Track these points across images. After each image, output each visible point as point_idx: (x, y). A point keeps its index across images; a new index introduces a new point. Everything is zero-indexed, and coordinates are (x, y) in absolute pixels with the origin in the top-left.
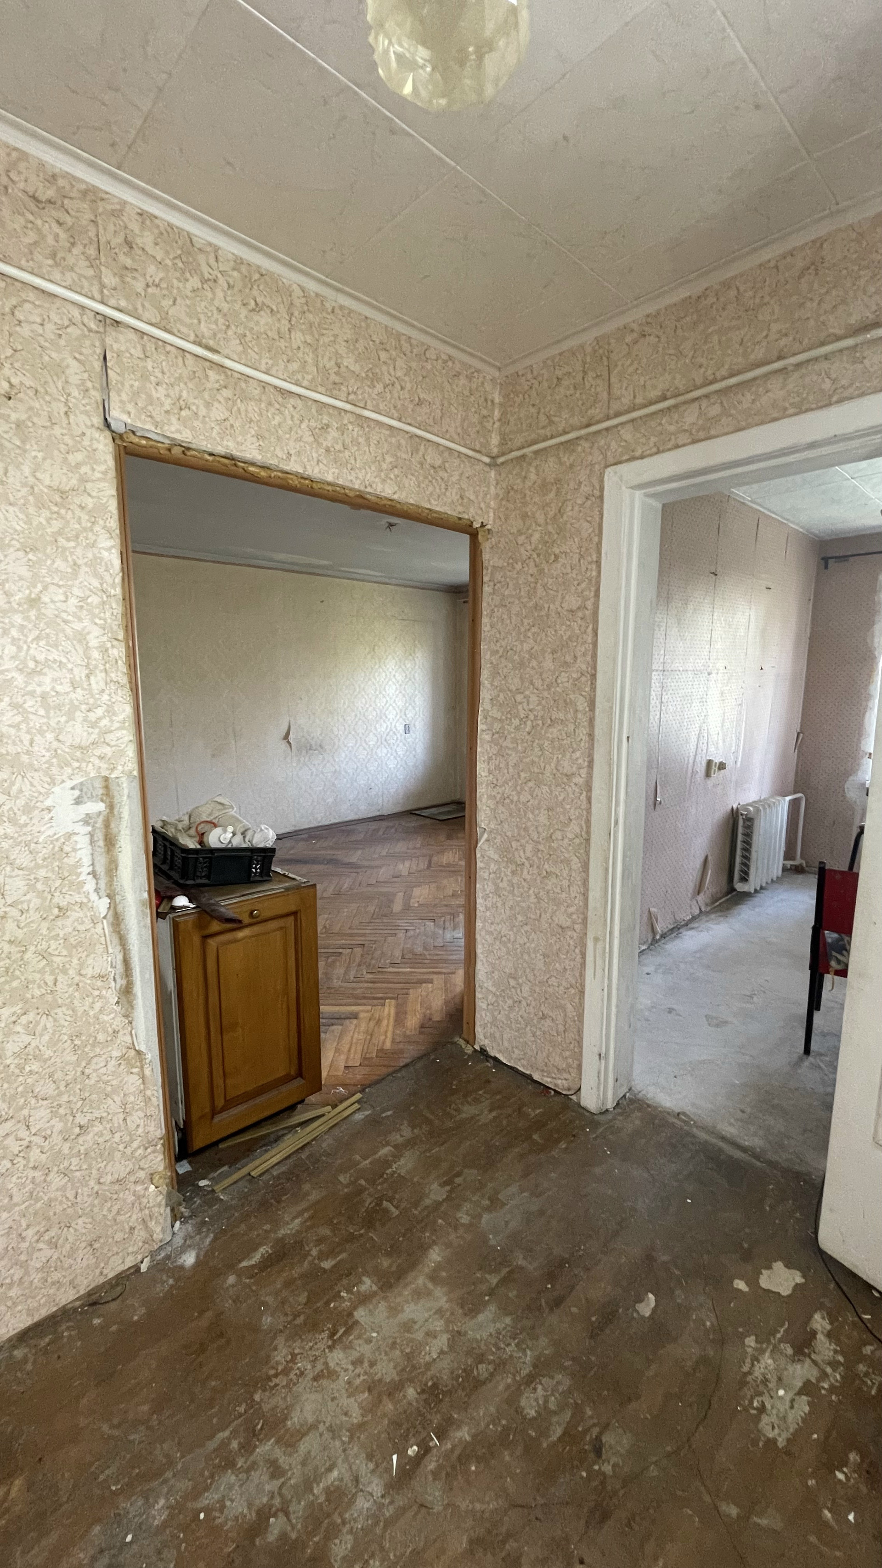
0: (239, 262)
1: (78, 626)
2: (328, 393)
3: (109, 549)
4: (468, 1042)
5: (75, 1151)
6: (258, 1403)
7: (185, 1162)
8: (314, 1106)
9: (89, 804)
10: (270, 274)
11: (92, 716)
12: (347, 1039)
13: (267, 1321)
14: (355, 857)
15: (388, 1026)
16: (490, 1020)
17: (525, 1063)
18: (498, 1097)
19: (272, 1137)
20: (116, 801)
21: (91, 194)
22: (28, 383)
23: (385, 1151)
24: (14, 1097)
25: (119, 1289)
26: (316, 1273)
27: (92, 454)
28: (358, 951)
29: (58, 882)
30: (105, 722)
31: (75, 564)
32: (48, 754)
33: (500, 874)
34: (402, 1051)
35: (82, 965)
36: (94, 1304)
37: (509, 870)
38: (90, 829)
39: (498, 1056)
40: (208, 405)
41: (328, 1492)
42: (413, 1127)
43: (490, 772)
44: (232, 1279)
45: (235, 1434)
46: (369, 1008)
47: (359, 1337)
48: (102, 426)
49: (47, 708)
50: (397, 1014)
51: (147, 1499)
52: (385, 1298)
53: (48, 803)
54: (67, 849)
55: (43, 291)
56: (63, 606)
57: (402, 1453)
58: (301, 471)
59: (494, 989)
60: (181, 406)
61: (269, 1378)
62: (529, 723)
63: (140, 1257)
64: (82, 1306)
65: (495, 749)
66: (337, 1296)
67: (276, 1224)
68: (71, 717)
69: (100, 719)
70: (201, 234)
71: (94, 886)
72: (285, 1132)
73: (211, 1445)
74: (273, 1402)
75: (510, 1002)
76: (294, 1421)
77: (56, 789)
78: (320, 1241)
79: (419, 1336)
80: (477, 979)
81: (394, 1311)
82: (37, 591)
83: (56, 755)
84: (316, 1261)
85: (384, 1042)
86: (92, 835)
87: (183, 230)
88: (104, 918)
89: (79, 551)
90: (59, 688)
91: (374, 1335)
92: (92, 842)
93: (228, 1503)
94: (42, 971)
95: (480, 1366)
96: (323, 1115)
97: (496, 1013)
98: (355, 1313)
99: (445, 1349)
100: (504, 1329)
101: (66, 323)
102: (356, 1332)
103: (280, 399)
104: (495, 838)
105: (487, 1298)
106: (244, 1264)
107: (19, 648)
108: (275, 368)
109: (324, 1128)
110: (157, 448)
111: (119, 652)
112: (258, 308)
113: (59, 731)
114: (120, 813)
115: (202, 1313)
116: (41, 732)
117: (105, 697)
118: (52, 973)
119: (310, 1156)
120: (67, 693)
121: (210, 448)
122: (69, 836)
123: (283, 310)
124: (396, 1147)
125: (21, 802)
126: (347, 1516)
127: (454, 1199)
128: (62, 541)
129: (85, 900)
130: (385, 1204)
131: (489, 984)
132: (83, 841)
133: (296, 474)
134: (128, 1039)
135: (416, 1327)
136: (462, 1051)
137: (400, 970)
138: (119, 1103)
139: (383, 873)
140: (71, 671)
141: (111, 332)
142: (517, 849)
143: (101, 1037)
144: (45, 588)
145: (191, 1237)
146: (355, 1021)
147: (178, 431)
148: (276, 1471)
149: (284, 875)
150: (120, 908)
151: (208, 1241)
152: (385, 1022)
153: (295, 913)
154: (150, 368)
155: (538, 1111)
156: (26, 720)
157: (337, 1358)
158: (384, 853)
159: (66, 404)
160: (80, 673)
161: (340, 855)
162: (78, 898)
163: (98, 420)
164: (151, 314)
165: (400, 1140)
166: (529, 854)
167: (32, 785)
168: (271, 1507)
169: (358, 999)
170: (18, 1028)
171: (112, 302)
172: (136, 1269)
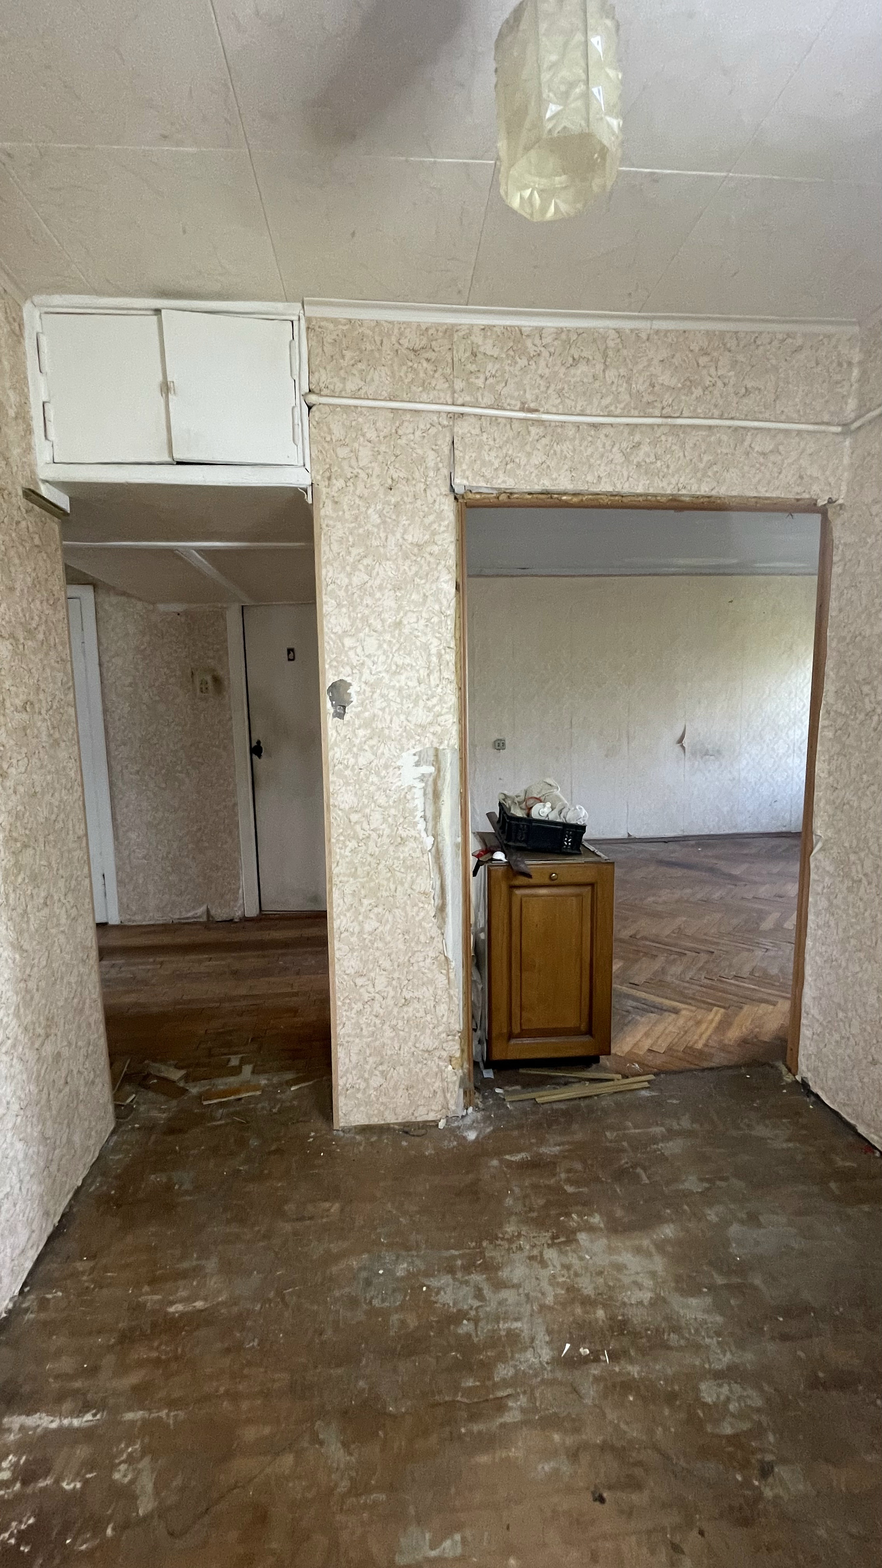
0: (560, 331)
1: (423, 639)
2: (642, 414)
3: (446, 582)
4: (790, 1070)
5: (401, 1016)
6: (484, 1248)
7: (491, 1071)
8: (605, 1069)
9: (424, 767)
10: (586, 330)
11: (430, 704)
12: (660, 1028)
13: (509, 1201)
14: (738, 871)
15: (707, 1029)
16: (815, 1052)
17: (850, 1111)
18: (804, 1132)
19: (562, 1081)
20: (442, 766)
21: (450, 331)
22: (402, 475)
23: (658, 1130)
24: (367, 962)
25: (423, 1131)
26: (558, 1190)
27: (440, 516)
28: (704, 957)
29: (402, 820)
30: (438, 708)
31: (424, 595)
32: (401, 730)
33: (834, 889)
34: (712, 1055)
35: (413, 882)
36: (407, 1133)
37: (845, 885)
38: (423, 785)
39: (820, 1093)
40: (529, 454)
41: (509, 1331)
42: (693, 1122)
43: (830, 773)
44: (495, 1162)
45: (462, 1256)
46: (694, 1008)
47: (574, 1251)
48: (448, 492)
49: (402, 698)
50: (721, 1022)
51: (397, 1258)
52: (608, 1238)
53: (398, 764)
54: (408, 797)
55: (415, 411)
56: (416, 626)
57: (575, 1348)
58: (611, 490)
59: (821, 1018)
60: (508, 460)
61: (497, 1238)
62: (876, 718)
63: (439, 1117)
64: (399, 1130)
65: (837, 748)
66: (568, 1215)
67: (542, 1142)
68: (416, 703)
69: (434, 706)
70: (527, 323)
71: (424, 827)
72: (575, 1080)
73: (446, 1254)
74: (493, 1254)
75: (837, 1037)
76: (504, 1274)
77: (404, 754)
78: (569, 1171)
79: (626, 1280)
80: (803, 1003)
81: (610, 1250)
82: (399, 617)
83: (405, 730)
84: (562, 1183)
85: (696, 1042)
86: (425, 789)
87: (514, 327)
88: (430, 851)
89: (428, 586)
90: (410, 683)
91: (587, 1257)
92: (425, 794)
93: (442, 1293)
94: (388, 880)
95: (672, 1335)
96: (612, 1080)
97: (821, 1045)
98: (578, 1234)
99: (646, 1303)
100: (711, 1323)
101: (428, 426)
102: (574, 1246)
103: (593, 433)
104: (832, 848)
105: (705, 1290)
106: (507, 1157)
107: (388, 657)
108: (589, 408)
109: (611, 1090)
110: (489, 498)
111: (450, 657)
112: (576, 362)
113: (408, 714)
114: (444, 776)
115: (467, 1173)
116: (397, 714)
117: (439, 690)
118: (394, 883)
119: (587, 1106)
120: (415, 687)
121: (528, 488)
122: (411, 788)
123: (599, 357)
124: (669, 1130)
125: (383, 761)
126: (517, 1356)
127: (708, 1197)
128: (417, 580)
129: (418, 836)
130: (639, 1170)
131: (814, 1011)
132: (419, 793)
133: (606, 494)
134: (440, 945)
135: (626, 1272)
136: (780, 1077)
137: (742, 984)
138: (431, 992)
139: (763, 891)
140: (418, 671)
141: (459, 422)
142: (854, 863)
143: (423, 939)
144: (405, 614)
145: (478, 1122)
146: (674, 1016)
147: (504, 482)
148: (479, 1294)
149: (593, 852)
150: (440, 846)
151: (488, 1130)
152: (704, 1026)
153: (592, 885)
154: (485, 440)
155: (847, 1164)
156: (389, 705)
157: (551, 1254)
158: (775, 871)
159: (425, 483)
160: (423, 673)
161: (722, 865)
162: (413, 833)
163: (445, 489)
164: (488, 399)
165: (676, 1127)
166: (868, 870)
167: (390, 750)
168: (467, 1313)
169: (684, 998)
170: (372, 915)
171: (460, 401)
172: (436, 1123)
